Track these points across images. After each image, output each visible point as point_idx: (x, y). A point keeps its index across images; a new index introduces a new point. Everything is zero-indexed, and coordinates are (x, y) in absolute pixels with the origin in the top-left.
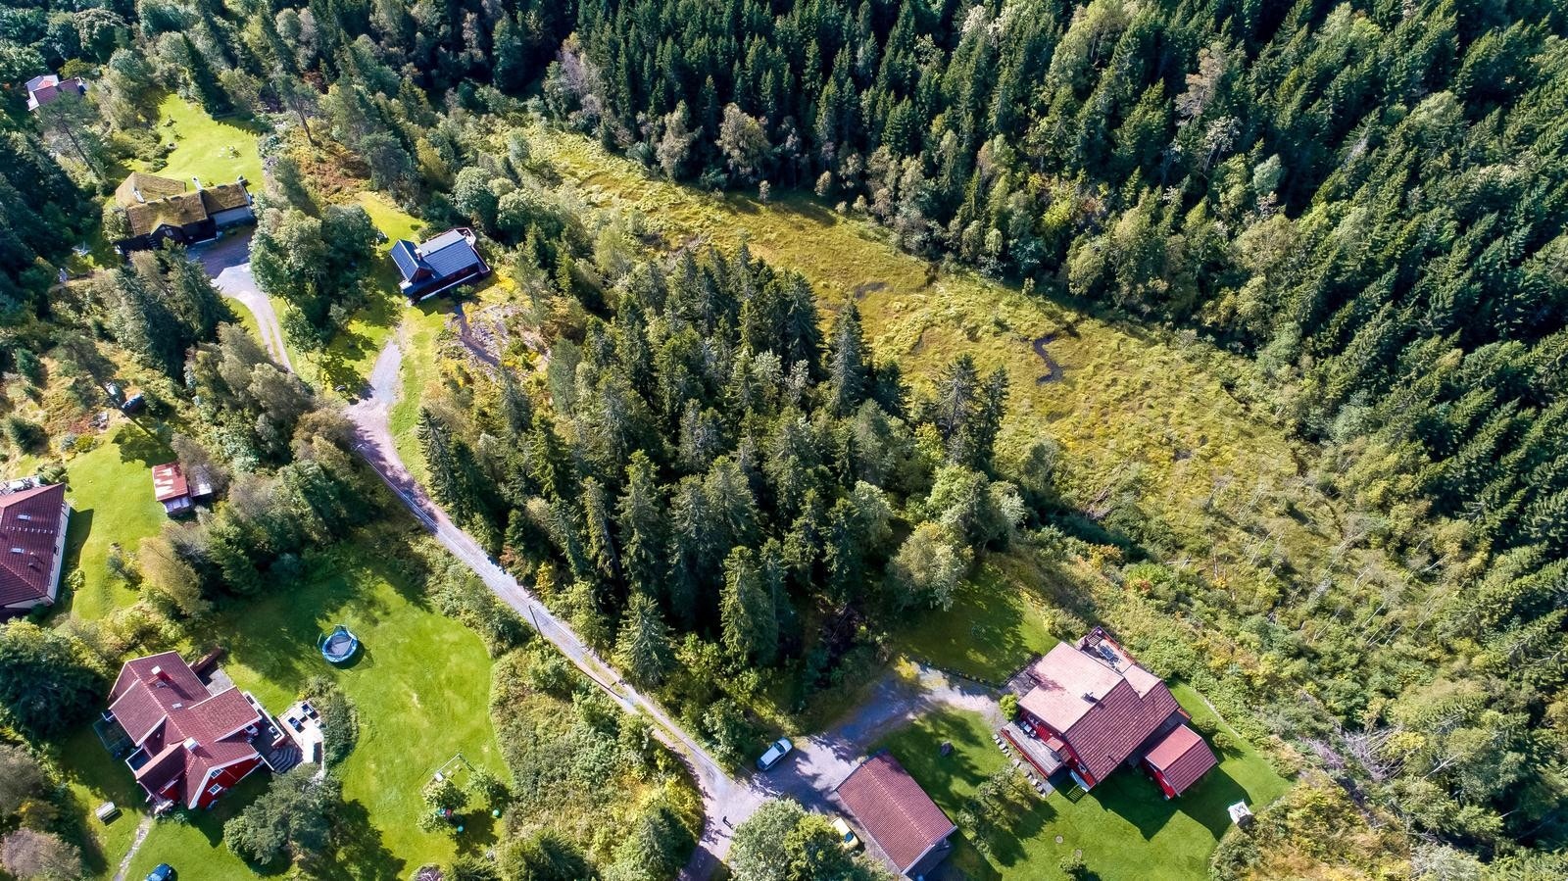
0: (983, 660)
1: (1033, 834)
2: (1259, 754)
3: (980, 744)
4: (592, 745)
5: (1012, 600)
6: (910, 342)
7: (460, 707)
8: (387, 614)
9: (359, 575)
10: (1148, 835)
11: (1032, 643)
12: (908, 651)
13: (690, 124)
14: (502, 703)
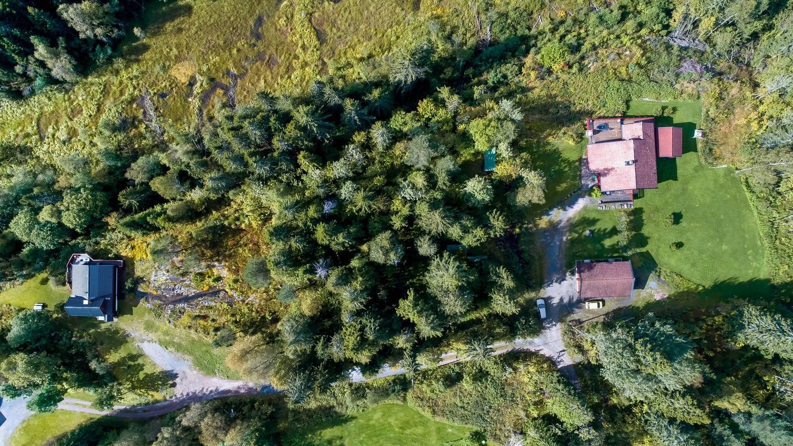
0: (564, 185)
1: (642, 225)
2: (680, 100)
3: (598, 220)
4: (486, 387)
5: (548, 148)
6: (314, 38)
7: (420, 430)
8: (341, 438)
10: (675, 179)
11: (573, 156)
12: (536, 216)
14: (434, 412)
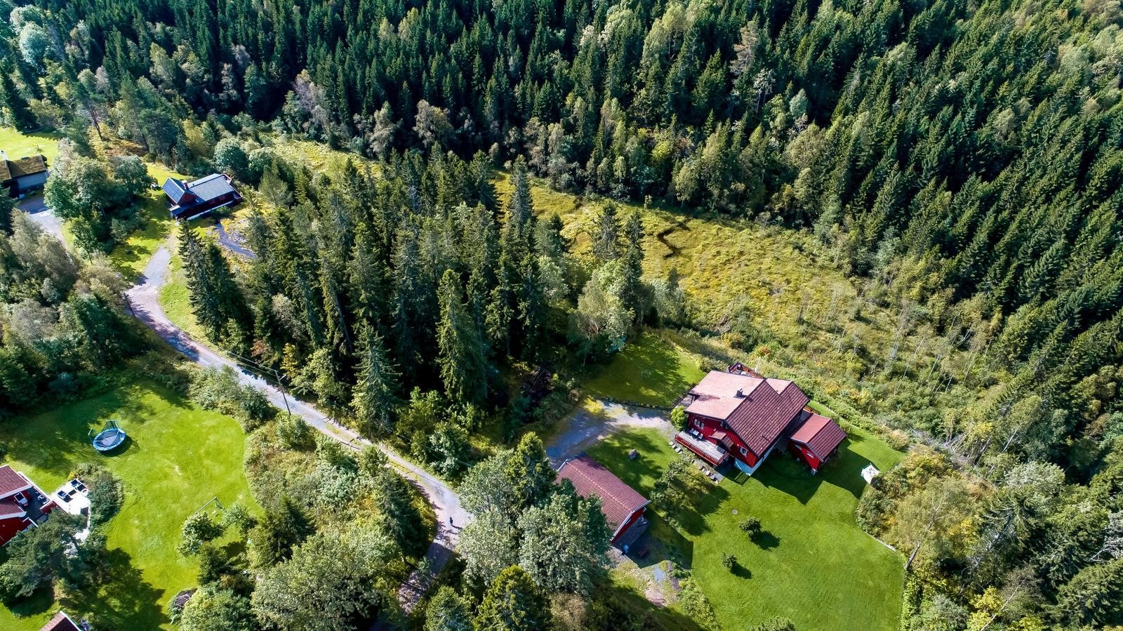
0: (654, 393)
1: (713, 511)
2: (876, 437)
3: (659, 451)
4: (335, 478)
5: (668, 353)
7: (218, 470)
8: (153, 414)
9: (128, 390)
10: (804, 501)
11: (689, 379)
12: (592, 394)
13: (393, 117)
14: (254, 461)
